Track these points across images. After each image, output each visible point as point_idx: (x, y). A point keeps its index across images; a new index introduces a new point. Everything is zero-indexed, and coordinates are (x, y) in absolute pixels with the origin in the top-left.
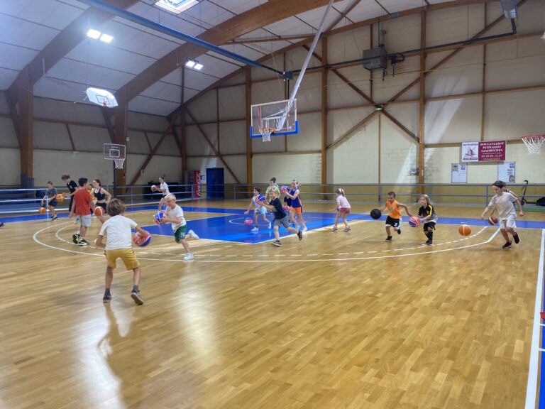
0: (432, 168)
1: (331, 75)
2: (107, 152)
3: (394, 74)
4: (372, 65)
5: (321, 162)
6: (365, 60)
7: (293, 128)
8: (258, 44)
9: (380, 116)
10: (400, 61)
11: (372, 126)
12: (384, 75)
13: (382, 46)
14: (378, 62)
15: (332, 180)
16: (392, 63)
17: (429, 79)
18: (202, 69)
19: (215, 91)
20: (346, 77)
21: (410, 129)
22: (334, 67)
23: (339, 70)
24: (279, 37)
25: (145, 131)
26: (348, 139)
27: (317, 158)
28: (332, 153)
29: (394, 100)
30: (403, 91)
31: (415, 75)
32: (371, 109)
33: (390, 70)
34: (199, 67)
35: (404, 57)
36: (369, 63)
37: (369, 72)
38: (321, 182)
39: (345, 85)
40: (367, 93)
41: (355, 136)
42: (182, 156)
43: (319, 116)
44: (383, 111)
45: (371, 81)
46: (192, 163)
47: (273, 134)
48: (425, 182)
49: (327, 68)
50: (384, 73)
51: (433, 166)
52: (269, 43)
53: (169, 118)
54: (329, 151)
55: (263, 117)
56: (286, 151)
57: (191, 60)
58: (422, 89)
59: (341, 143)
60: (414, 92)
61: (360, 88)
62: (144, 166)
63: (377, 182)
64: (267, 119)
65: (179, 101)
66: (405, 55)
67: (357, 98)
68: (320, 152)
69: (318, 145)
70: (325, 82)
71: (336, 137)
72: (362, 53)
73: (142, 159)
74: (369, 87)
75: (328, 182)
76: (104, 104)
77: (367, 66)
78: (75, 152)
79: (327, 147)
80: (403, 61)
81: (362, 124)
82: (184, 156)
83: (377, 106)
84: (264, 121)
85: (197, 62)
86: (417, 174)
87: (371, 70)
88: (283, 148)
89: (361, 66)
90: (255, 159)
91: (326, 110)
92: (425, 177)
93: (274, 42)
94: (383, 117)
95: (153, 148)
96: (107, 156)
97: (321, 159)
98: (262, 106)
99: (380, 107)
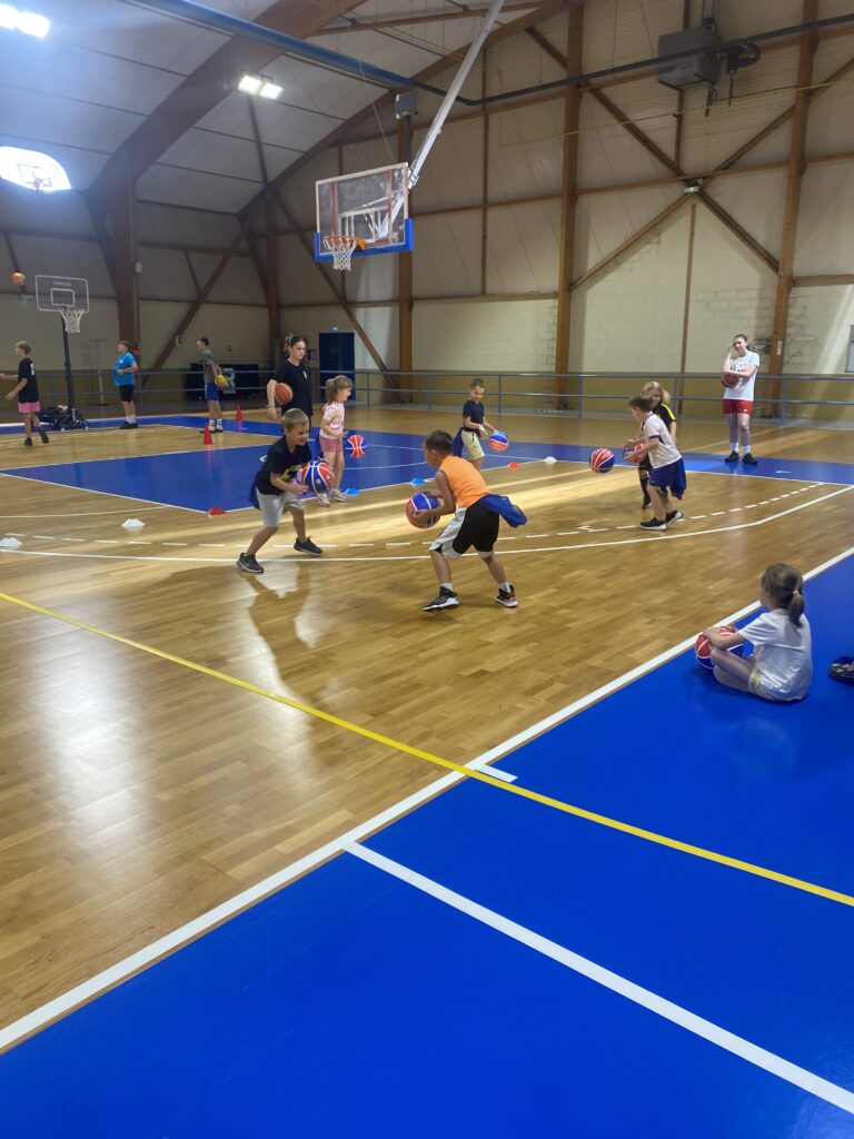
0: (804, 335)
1: (590, 106)
2: (44, 295)
3: (731, 97)
4: (678, 74)
5: (555, 320)
6: (668, 55)
7: (400, 237)
9: (694, 207)
10: (748, 62)
11: (675, 234)
12: (711, 99)
13: (709, 22)
14: (688, 69)
15: (581, 364)
16: (729, 69)
17: (819, 108)
19: (336, 150)
20: (621, 108)
21: (761, 239)
22: (594, 81)
23: (607, 91)
25: (186, 249)
26: (619, 264)
27: (547, 310)
28: (584, 297)
29: (729, 166)
30: (753, 143)
31: (784, 99)
32: (674, 191)
33: (722, 89)
34: (272, 91)
35: (758, 51)
36: (671, 69)
37: (675, 94)
38: (554, 369)
39: (620, 129)
40: (669, 149)
41: (635, 257)
42: (270, 307)
43: (555, 208)
44: (703, 195)
45: (680, 118)
46: (290, 318)
48: (786, 370)
49: (579, 86)
50: (710, 96)
51: (807, 331)
53: (243, 216)
54: (575, 293)
55: (340, 212)
56: (484, 294)
57: (249, 73)
58: (800, 137)
59: (606, 273)
60: (779, 143)
61: (654, 137)
62: (181, 328)
63: (679, 370)
64: (351, 214)
65: (258, 176)
66: (757, 44)
67: (647, 164)
68: (554, 295)
69: (551, 279)
70: (573, 121)
71: (593, 260)
72: (656, 42)
73: (176, 312)
74: (672, 133)
75: (571, 369)
77: (670, 77)
78: (25, 297)
79: (571, 286)
80: (754, 61)
81: (654, 228)
82: (275, 306)
83: (689, 183)
84: (343, 219)
85: (265, 78)
87: (681, 89)
88: (477, 288)
89: (653, 79)
90: (419, 311)
91: (572, 193)
92: (786, 358)
94: (702, 210)
95: (202, 287)
97: (556, 312)
98: (340, 182)
99: (695, 185)
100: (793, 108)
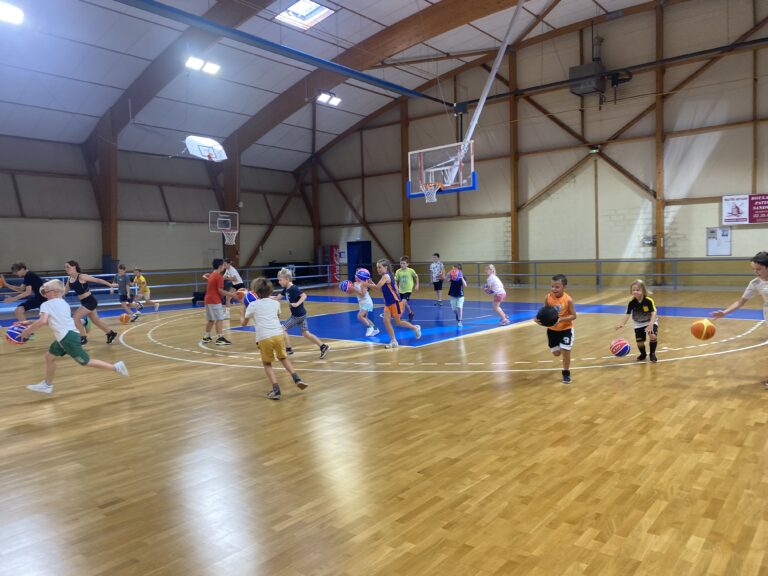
0: (676, 234)
1: (523, 105)
2: (214, 222)
3: (615, 100)
4: (582, 88)
5: (510, 229)
6: (573, 82)
7: (469, 181)
8: (418, 65)
9: (596, 161)
10: (624, 80)
11: (585, 176)
12: (601, 102)
13: (597, 60)
14: (592, 84)
15: (527, 255)
16: (613, 84)
17: (669, 104)
18: (340, 104)
19: (357, 134)
20: (544, 107)
21: (641, 178)
22: (527, 93)
23: (534, 98)
24: (448, 54)
25: (265, 193)
26: (549, 195)
27: (504, 223)
28: (527, 215)
29: (616, 137)
30: (629, 125)
31: (649, 100)
32: (582, 152)
33: (609, 95)
34: (335, 101)
35: (631, 76)
36: (579, 85)
37: (579, 98)
38: (510, 258)
39: (544, 118)
40: (577, 128)
41: (559, 191)
42: (314, 226)
43: (506, 164)
44: (601, 154)
45: (582, 111)
46: (327, 235)
47: (440, 191)
48: (666, 256)
49: (517, 95)
50: (601, 99)
51: (679, 232)
52: (432, 65)
53: (296, 174)
54: (521, 213)
55: (425, 168)
56: (459, 215)
57: (324, 92)
58: (660, 119)
59: (540, 201)
60: (647, 124)
61: (566, 122)
62: (263, 241)
63: (594, 258)
64: (432, 170)
65: (309, 150)
66: (632, 71)
67: (563, 137)
68: (508, 214)
69: (506, 204)
70: (514, 114)
71: (532, 193)
72: (568, 72)
73: (260, 231)
74: (578, 120)
75: (521, 259)
76: (209, 156)
77: (577, 90)
78: (171, 224)
79: (519, 208)
80: (628, 80)
81: (570, 173)
82: (317, 226)
83: (592, 147)
84: (428, 174)
85: (332, 94)
86: (654, 244)
87: (582, 96)
88: (455, 212)
89: (568, 90)
90: (415, 227)
91: (516, 155)
92: (666, 248)
93: (440, 62)
94: (602, 163)
95: (275, 216)
96: (215, 228)
97: (510, 224)
98: (424, 153)
99: (596, 148)
100: (655, 104)
